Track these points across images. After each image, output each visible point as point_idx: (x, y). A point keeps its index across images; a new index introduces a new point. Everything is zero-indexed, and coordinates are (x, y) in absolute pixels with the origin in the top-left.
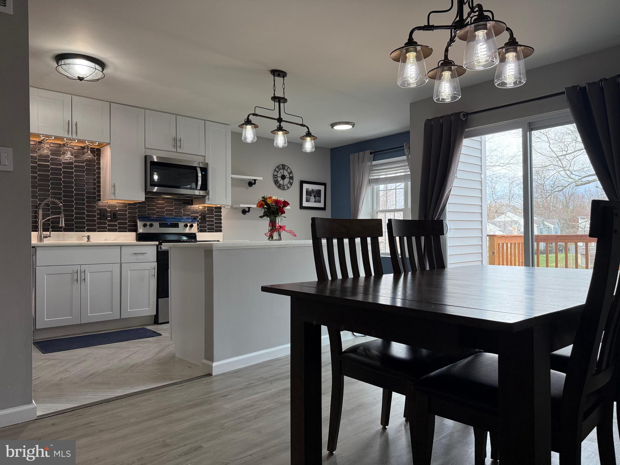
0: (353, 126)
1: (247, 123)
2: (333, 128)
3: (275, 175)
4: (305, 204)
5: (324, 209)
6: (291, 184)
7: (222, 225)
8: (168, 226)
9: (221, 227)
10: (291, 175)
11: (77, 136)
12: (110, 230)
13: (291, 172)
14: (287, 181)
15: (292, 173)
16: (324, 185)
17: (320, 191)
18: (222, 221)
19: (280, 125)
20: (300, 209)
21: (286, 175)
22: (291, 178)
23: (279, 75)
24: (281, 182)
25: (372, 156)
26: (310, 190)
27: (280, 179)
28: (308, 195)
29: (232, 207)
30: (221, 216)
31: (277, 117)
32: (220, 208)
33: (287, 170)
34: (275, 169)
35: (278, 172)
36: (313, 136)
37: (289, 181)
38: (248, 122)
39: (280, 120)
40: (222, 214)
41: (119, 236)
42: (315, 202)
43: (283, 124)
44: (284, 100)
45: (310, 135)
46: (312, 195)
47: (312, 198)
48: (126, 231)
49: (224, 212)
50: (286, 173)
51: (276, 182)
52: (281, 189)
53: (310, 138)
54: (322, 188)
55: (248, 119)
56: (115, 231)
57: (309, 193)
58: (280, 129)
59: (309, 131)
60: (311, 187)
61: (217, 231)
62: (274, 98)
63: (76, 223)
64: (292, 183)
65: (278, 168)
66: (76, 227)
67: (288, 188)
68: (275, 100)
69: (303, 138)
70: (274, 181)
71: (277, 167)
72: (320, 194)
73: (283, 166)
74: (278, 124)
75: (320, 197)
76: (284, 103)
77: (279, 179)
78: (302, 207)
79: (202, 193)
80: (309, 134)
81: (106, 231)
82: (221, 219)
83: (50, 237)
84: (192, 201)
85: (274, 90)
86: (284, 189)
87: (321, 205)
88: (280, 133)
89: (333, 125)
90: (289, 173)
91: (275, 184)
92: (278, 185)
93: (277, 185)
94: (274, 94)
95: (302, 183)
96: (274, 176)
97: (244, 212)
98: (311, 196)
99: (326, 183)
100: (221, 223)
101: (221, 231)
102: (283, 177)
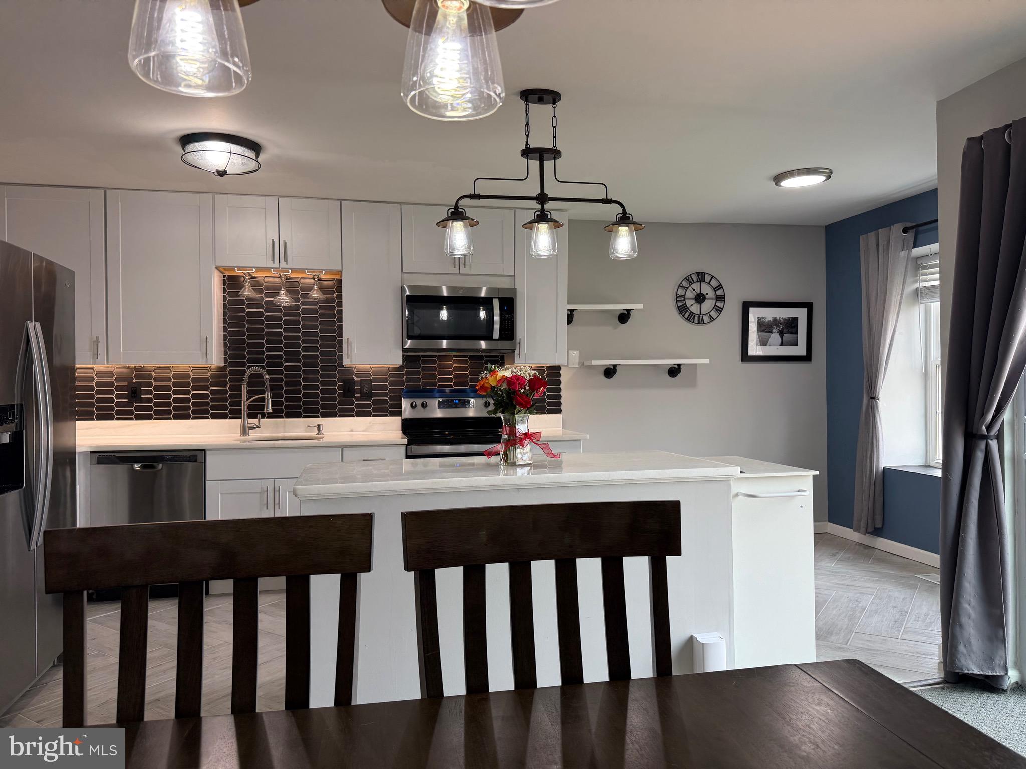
0: (829, 177)
1: (454, 217)
2: (780, 186)
3: (680, 296)
4: (755, 350)
5: (807, 358)
6: (719, 310)
7: (562, 400)
8: (454, 406)
9: (560, 403)
10: (719, 293)
11: (287, 264)
12: (359, 414)
13: (720, 287)
14: (708, 305)
15: (722, 287)
16: (809, 306)
17: (795, 320)
18: (561, 393)
19: (542, 209)
20: (742, 361)
21: (707, 294)
22: (721, 298)
23: (540, 100)
24: (695, 308)
25: (910, 236)
26: (767, 320)
27: (693, 302)
28: (763, 331)
29: (582, 365)
30: (559, 383)
31: (536, 192)
32: (558, 368)
33: (709, 283)
34: (681, 283)
35: (688, 288)
36: (634, 223)
37: (715, 305)
38: (457, 214)
39: (542, 198)
40: (561, 379)
41: (373, 423)
42: (782, 345)
43: (549, 205)
44: (555, 153)
45: (627, 221)
46: (774, 331)
47: (775, 337)
48: (386, 415)
49: (565, 377)
50: (706, 290)
51: (682, 310)
52: (694, 322)
53: (627, 228)
54: (801, 314)
55: (456, 207)
56: (367, 414)
57: (764, 327)
58: (542, 217)
59: (624, 212)
60: (769, 314)
61: (550, 412)
62: (527, 152)
63: (305, 403)
64: (722, 309)
65: (688, 280)
66: (305, 410)
67: (712, 319)
68: (527, 156)
69: (610, 228)
70: (678, 307)
71: (686, 278)
72: (796, 326)
73: (701, 276)
74: (539, 207)
75: (796, 333)
76: (555, 159)
77: (689, 303)
78: (745, 357)
79: (506, 344)
80: (624, 219)
81: (353, 416)
82: (560, 389)
83: (259, 427)
84: (503, 358)
85: (527, 136)
86: (701, 322)
87: (800, 350)
88: (543, 227)
89: (778, 179)
90: (714, 289)
91: (681, 313)
92: (686, 316)
93: (683, 316)
94: (527, 144)
95: (746, 307)
96: (677, 297)
97: (610, 372)
98: (771, 332)
99: (812, 303)
100: (559, 396)
101: (559, 411)
102: (700, 298)
